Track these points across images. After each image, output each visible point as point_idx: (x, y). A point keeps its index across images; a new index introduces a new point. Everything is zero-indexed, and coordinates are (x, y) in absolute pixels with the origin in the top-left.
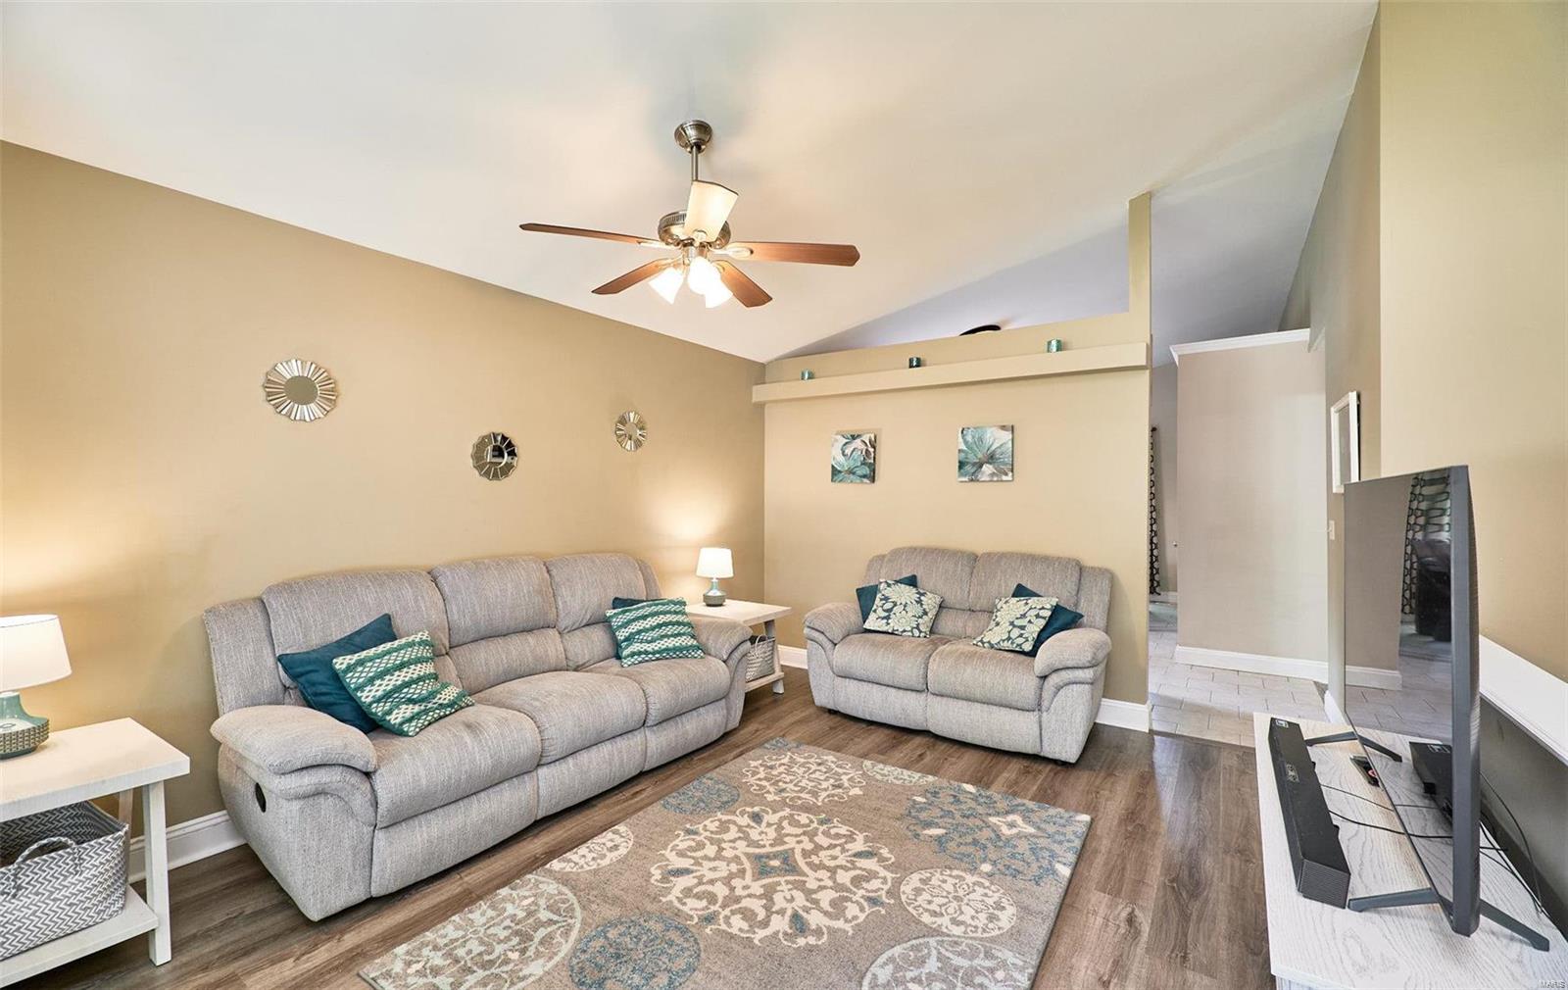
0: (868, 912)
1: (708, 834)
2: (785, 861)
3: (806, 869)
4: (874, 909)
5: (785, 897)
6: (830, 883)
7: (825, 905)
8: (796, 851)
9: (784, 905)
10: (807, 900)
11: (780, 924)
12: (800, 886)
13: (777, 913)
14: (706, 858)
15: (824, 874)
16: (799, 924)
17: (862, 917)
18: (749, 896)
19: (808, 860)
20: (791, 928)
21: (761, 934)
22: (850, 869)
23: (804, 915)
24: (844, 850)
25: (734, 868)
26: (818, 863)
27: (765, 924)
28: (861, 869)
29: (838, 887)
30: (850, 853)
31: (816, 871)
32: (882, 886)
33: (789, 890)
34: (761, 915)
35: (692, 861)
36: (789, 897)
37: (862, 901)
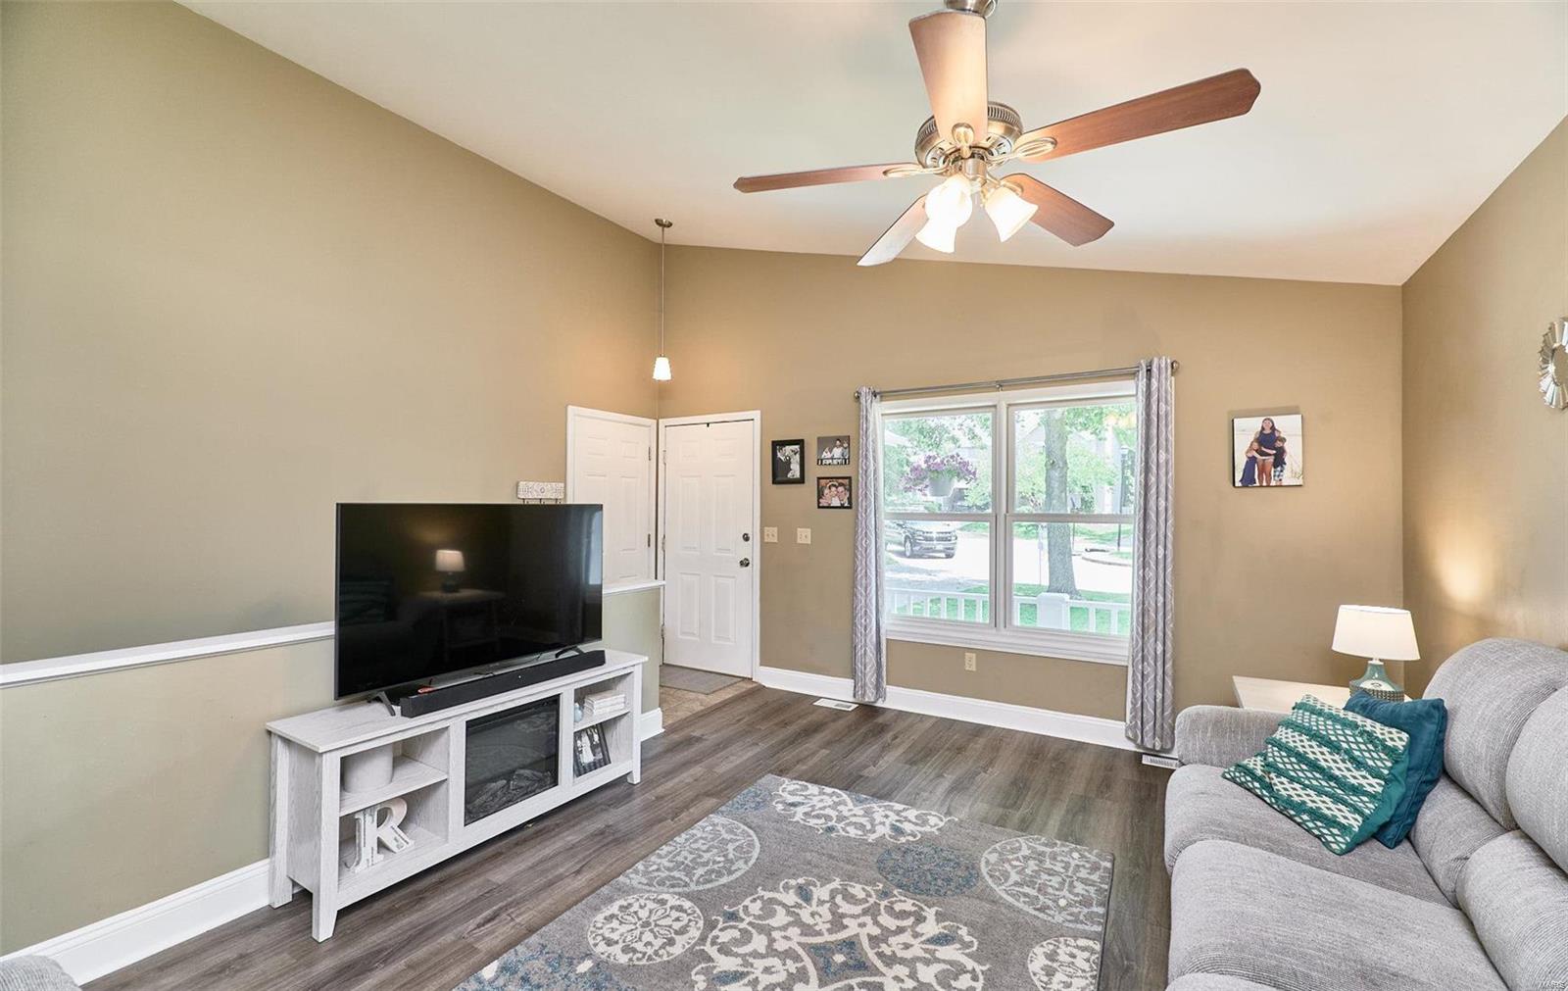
0: (741, 907)
2: (828, 963)
3: (800, 951)
4: (734, 909)
5: (821, 916)
6: (776, 934)
7: (781, 911)
8: (816, 980)
9: (820, 909)
10: (798, 914)
11: (821, 892)
12: (807, 930)
13: (824, 902)
15: (781, 945)
16: (804, 894)
17: (747, 902)
18: (858, 916)
19: (799, 965)
20: (811, 890)
21: (836, 884)
22: (750, 954)
23: (800, 901)
25: (885, 949)
26: (787, 962)
27: (833, 894)
28: (738, 956)
29: (766, 931)
31: (790, 948)
32: (720, 934)
33: (816, 924)
34: (839, 899)
36: (817, 917)
37: (744, 917)
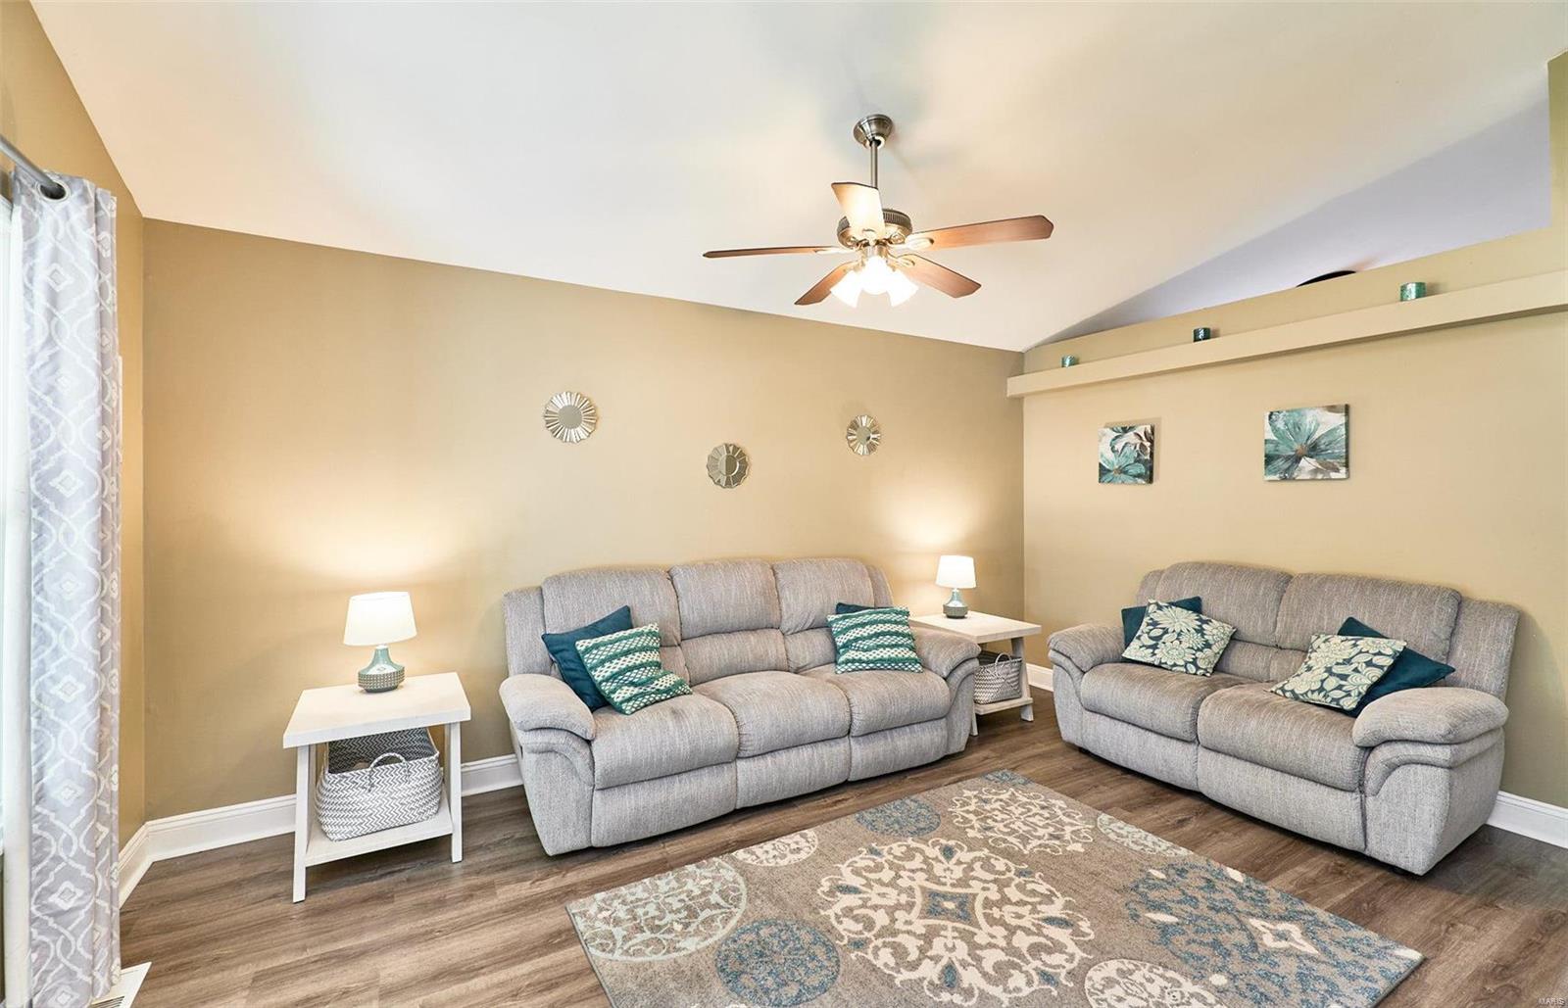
0: (1035, 986)
1: (891, 857)
2: (961, 905)
3: (982, 920)
4: (1046, 987)
5: (945, 945)
6: (1003, 943)
7: (988, 966)
8: (978, 898)
9: (941, 951)
10: (969, 955)
11: (930, 971)
12: (967, 937)
13: (931, 958)
14: (880, 882)
15: (1000, 931)
16: (950, 977)
17: (1026, 991)
18: (908, 932)
19: (988, 911)
20: (940, 979)
21: (906, 975)
22: (1034, 934)
23: (960, 969)
24: (1034, 911)
25: (904, 899)
26: (998, 917)
27: (914, 966)
28: (1046, 937)
29: (1010, 950)
30: (1041, 915)
31: (991, 926)
32: (1064, 963)
33: (954, 938)
34: (914, 955)
35: (864, 882)
36: (950, 945)
37: (1033, 973)
